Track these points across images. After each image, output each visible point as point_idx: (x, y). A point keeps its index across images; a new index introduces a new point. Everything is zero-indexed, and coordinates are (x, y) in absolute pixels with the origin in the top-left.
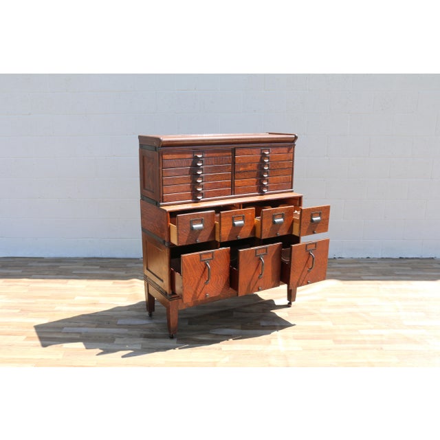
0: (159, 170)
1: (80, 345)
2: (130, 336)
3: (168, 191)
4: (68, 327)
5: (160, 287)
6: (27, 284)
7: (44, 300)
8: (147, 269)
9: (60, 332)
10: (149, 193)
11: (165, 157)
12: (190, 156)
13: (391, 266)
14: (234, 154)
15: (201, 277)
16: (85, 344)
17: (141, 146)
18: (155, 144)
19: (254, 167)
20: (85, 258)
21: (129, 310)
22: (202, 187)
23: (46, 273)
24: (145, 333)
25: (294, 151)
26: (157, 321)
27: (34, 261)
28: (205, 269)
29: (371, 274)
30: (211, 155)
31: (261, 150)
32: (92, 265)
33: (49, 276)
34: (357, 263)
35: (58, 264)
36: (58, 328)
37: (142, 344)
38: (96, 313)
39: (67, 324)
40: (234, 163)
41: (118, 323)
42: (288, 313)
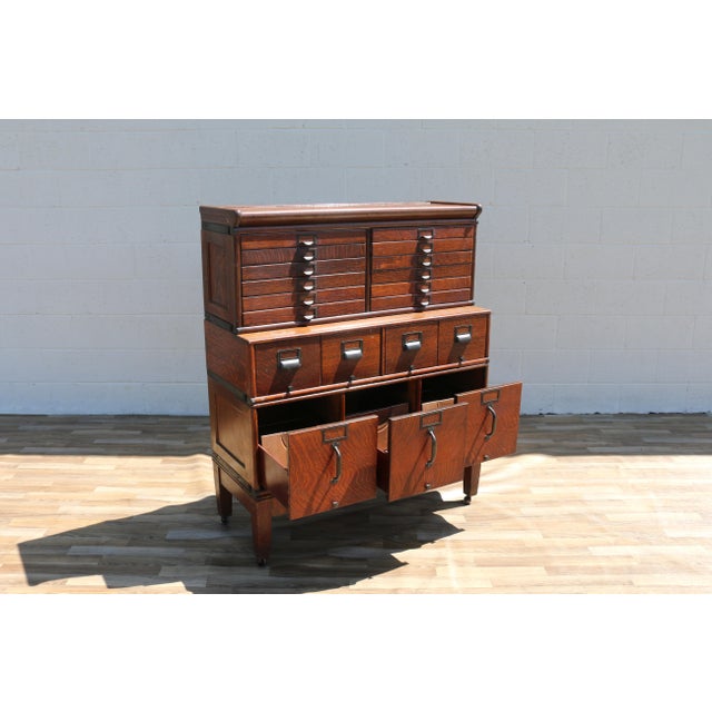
0: (236, 268)
1: (98, 580)
2: (188, 562)
3: (253, 306)
4: (78, 544)
5: (239, 476)
6: (13, 464)
7: (42, 493)
8: (218, 442)
9: (64, 555)
10: (219, 309)
11: (247, 245)
12: (290, 243)
13: (637, 428)
14: (370, 239)
15: (324, 472)
16: (106, 579)
17: (205, 226)
18: (228, 222)
19: (405, 262)
20: (117, 417)
21: (187, 512)
22: (314, 297)
23: (48, 444)
24: (214, 555)
25: (475, 234)
26: (237, 533)
27: (28, 422)
28: (331, 457)
29: (604, 443)
30: (328, 241)
31: (418, 232)
32: (127, 429)
33: (53, 449)
34: (577, 423)
35: (71, 427)
36: (61, 546)
37: (209, 578)
38: (132, 517)
39: (77, 538)
40: (369, 254)
41: (168, 537)
42: (465, 515)
